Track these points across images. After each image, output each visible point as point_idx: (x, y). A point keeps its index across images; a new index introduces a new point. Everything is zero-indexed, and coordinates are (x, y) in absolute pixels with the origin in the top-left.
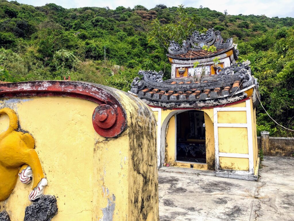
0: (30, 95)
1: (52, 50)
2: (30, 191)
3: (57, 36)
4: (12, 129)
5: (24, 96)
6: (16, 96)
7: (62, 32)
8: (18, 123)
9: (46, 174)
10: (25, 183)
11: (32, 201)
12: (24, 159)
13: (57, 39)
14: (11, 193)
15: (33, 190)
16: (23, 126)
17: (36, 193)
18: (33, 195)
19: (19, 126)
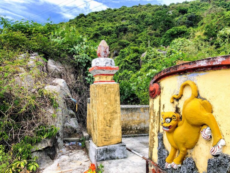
0: (206, 70)
1: (216, 30)
2: (211, 147)
3: (220, 17)
4: (194, 96)
5: (201, 71)
6: (195, 71)
7: (224, 13)
8: (198, 92)
9: (223, 136)
10: (207, 140)
11: (213, 155)
12: (204, 120)
13: (220, 20)
14: (195, 145)
15: (214, 146)
16: (202, 94)
17: (216, 150)
18: (214, 151)
19: (199, 94)
